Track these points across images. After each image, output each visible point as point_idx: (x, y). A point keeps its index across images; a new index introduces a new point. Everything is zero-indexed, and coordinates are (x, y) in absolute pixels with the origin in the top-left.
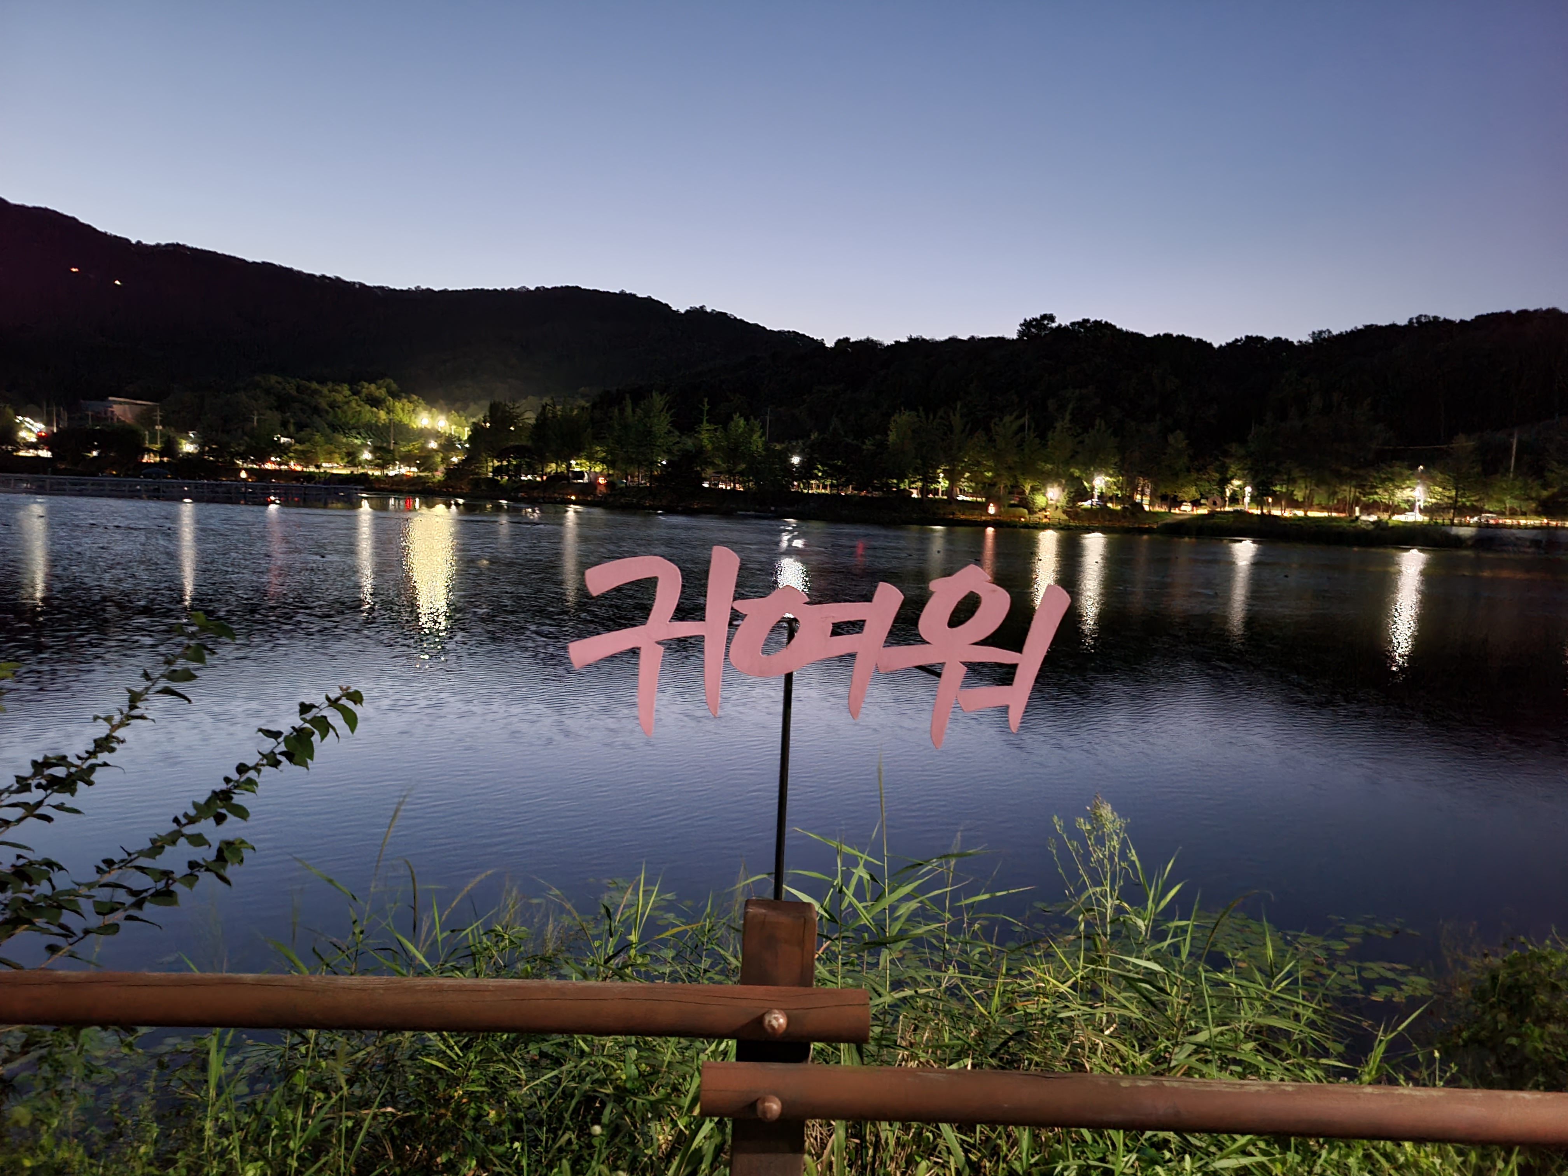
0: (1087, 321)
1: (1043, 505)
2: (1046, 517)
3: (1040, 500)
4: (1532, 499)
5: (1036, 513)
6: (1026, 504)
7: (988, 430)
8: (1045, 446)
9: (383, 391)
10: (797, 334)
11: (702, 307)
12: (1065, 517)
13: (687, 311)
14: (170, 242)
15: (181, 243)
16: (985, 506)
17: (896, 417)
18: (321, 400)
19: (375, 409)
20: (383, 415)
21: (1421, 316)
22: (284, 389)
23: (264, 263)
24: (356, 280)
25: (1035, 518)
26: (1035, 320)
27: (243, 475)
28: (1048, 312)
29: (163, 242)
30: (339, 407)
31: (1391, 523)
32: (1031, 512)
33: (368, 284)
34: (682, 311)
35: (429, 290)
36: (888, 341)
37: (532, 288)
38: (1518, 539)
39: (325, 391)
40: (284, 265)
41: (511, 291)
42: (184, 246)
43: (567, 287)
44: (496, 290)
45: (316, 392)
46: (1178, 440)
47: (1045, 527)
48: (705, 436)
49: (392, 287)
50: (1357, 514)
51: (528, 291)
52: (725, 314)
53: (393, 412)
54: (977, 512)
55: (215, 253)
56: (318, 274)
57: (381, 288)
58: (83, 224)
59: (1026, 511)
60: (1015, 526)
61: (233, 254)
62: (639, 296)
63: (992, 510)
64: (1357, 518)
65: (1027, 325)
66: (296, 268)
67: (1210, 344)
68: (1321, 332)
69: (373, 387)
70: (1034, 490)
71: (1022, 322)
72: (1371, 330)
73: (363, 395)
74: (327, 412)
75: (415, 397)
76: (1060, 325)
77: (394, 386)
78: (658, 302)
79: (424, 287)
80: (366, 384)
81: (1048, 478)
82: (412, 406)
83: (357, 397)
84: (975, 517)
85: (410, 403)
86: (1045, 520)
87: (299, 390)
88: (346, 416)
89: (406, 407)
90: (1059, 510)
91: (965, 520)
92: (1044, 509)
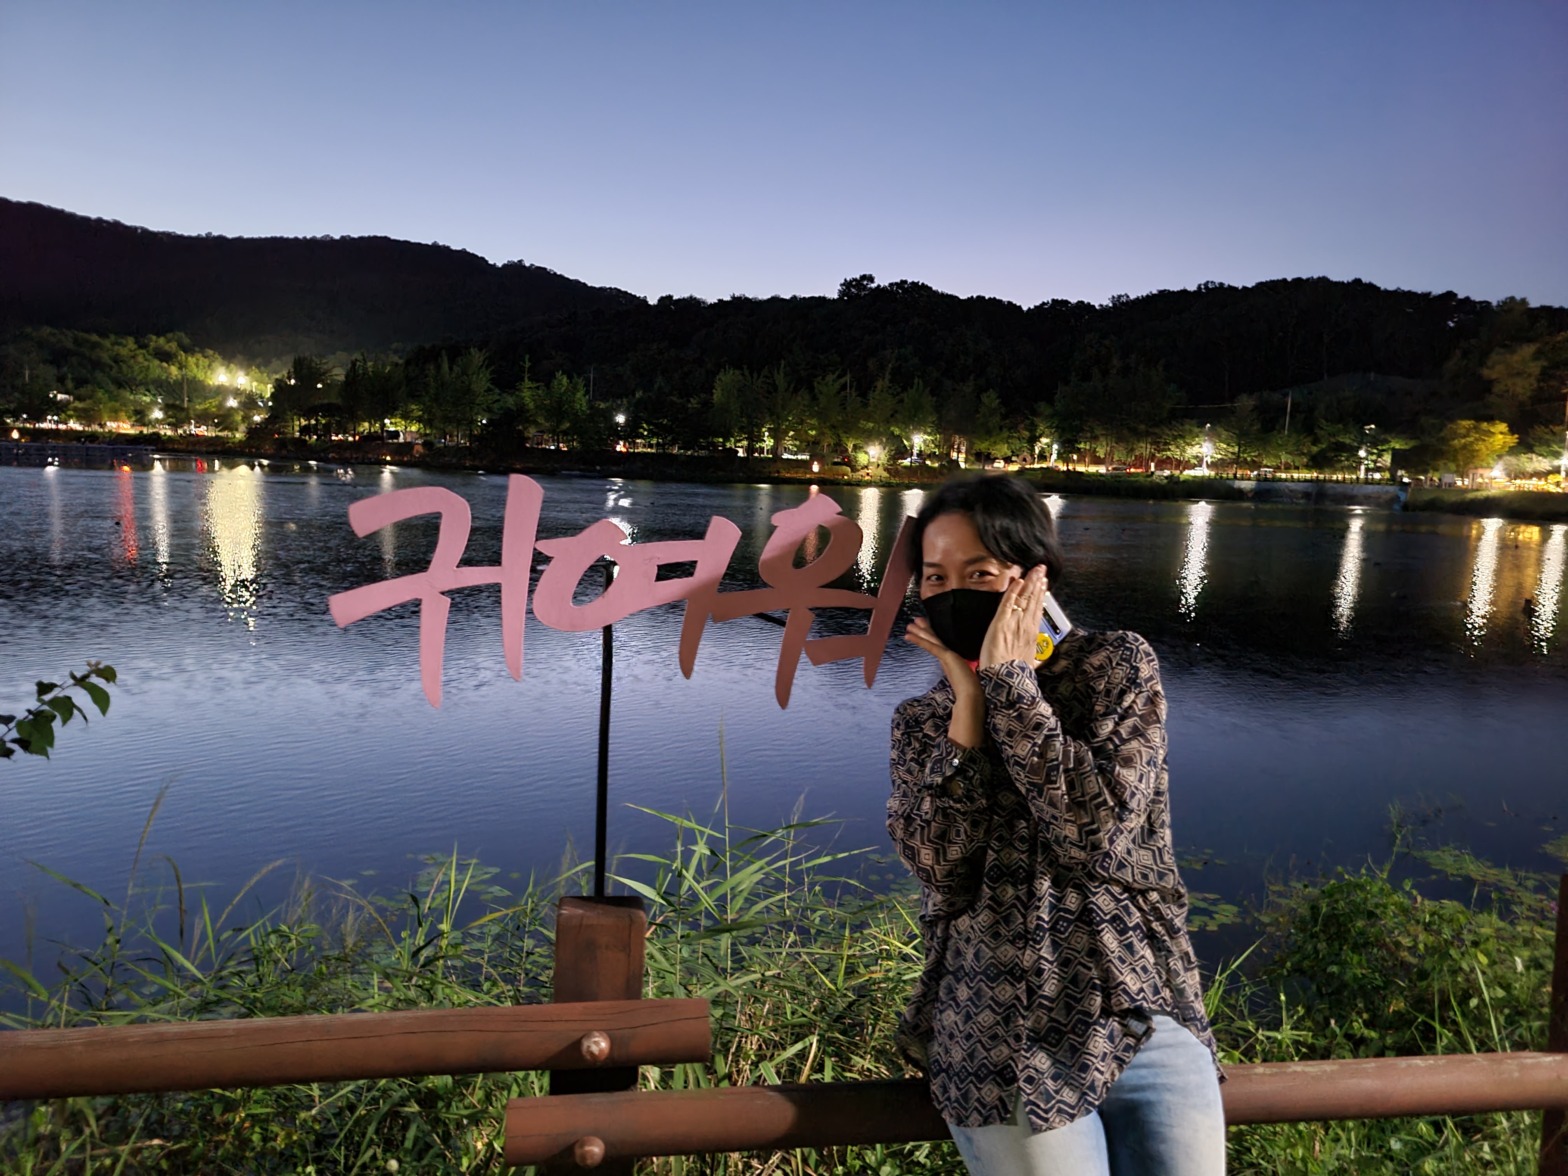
0: (905, 282)
1: (866, 463)
2: (868, 474)
3: (862, 458)
4: (1304, 454)
5: (858, 471)
6: (849, 462)
7: (811, 389)
8: (866, 405)
9: (174, 346)
10: (619, 290)
11: (520, 261)
12: (885, 474)
13: (504, 266)
16: (807, 465)
17: (721, 375)
18: (102, 354)
19: (165, 365)
20: (174, 370)
21: (1208, 282)
22: (59, 341)
23: (31, 204)
24: (137, 225)
25: (857, 476)
26: (855, 280)
27: (15, 435)
28: (868, 273)
30: (124, 362)
31: (1182, 478)
32: (854, 470)
33: (151, 229)
34: (500, 265)
35: (221, 237)
36: (711, 299)
37: (337, 237)
38: (1291, 491)
39: (107, 343)
40: (54, 207)
41: (313, 239)
43: (375, 237)
44: (296, 239)
45: (95, 346)
46: (991, 399)
47: (868, 484)
48: (526, 394)
49: (179, 233)
50: (1153, 469)
51: (333, 240)
52: (545, 269)
53: (186, 367)
54: (802, 470)
56: (93, 217)
57: (167, 234)
59: (849, 469)
60: (838, 484)
62: (453, 248)
63: (816, 468)
64: (1153, 473)
65: (847, 284)
67: (1020, 307)
68: (1120, 297)
69: (162, 340)
70: (856, 448)
71: (843, 281)
72: (1164, 295)
73: (151, 349)
74: (111, 367)
75: (211, 352)
76: (879, 286)
77: (186, 341)
78: (473, 255)
79: (215, 233)
80: (154, 338)
81: (869, 436)
82: (207, 361)
83: (144, 351)
84: (800, 476)
85: (205, 357)
86: (867, 478)
87: (76, 341)
88: (133, 372)
89: (201, 362)
90: (881, 468)
91: (790, 478)
92: (866, 467)
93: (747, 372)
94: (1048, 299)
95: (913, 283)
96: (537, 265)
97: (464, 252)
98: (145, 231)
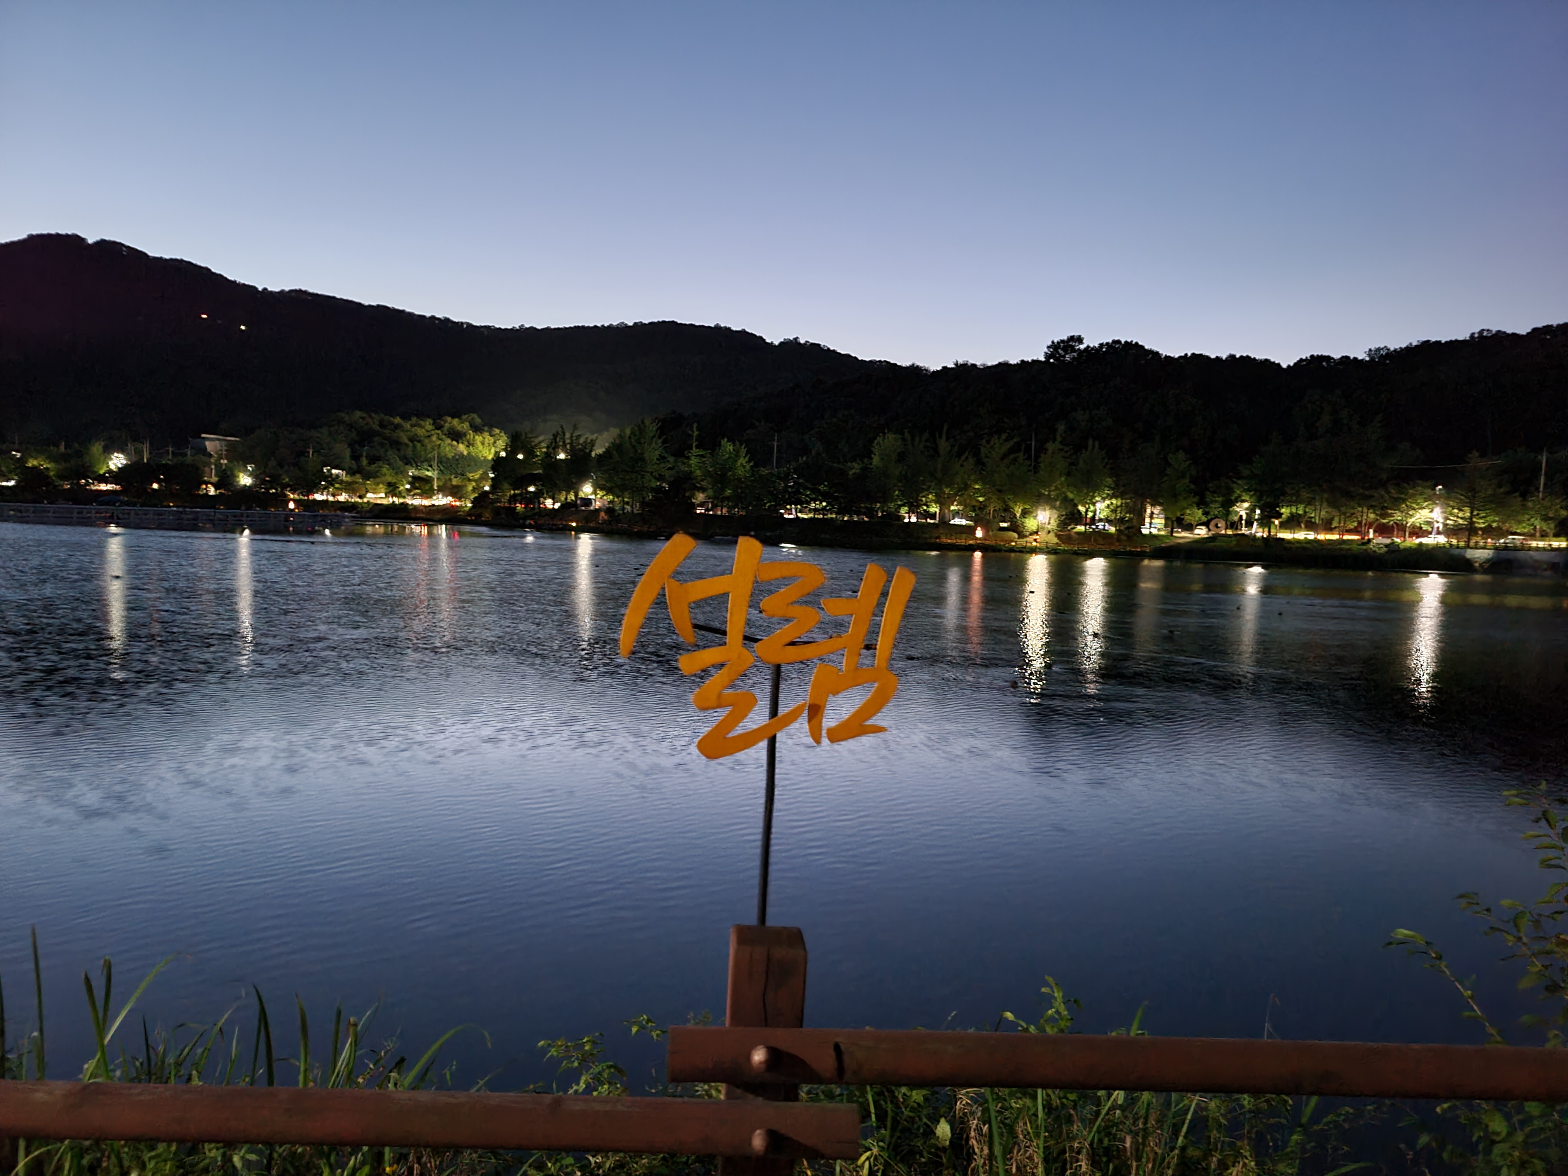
0: (1119, 342)
1: (1034, 528)
2: (1035, 540)
3: (1031, 524)
4: (1551, 519)
5: (1026, 536)
6: (1016, 527)
7: (977, 454)
8: (1036, 469)
9: (466, 425)
11: (796, 339)
12: (1056, 540)
13: (781, 343)
14: (293, 288)
15: (303, 289)
16: (971, 530)
17: (879, 439)
18: (402, 434)
19: (455, 443)
20: (462, 447)
21: (1483, 330)
22: (367, 424)
23: (378, 306)
24: (464, 321)
25: (1022, 542)
26: (1062, 341)
28: (1076, 334)
29: (287, 289)
30: (419, 441)
31: (1402, 546)
32: (1021, 535)
33: (475, 324)
34: (776, 343)
35: (532, 329)
36: (936, 367)
37: (631, 324)
38: (1536, 561)
39: (408, 426)
40: (397, 307)
41: (610, 327)
42: (305, 292)
43: (664, 322)
44: (596, 327)
45: (397, 427)
46: (1180, 461)
47: (1034, 551)
48: (694, 461)
49: (497, 326)
50: (1371, 536)
51: (627, 327)
52: (819, 345)
54: (964, 536)
55: (334, 298)
56: (428, 315)
57: (487, 328)
58: (214, 274)
59: (1016, 535)
60: (1000, 551)
61: (350, 299)
62: (734, 329)
63: (979, 533)
64: (1369, 540)
65: (1055, 347)
66: (408, 310)
67: (1279, 365)
68: (1379, 349)
69: (456, 422)
70: (1025, 513)
71: (1050, 343)
72: (1426, 345)
73: (445, 429)
74: (407, 445)
75: (497, 431)
76: (1088, 347)
77: (478, 421)
78: (752, 334)
79: (527, 326)
80: (449, 419)
81: (1038, 499)
82: (492, 440)
83: (439, 432)
84: (961, 542)
85: (491, 436)
86: (1034, 544)
87: (382, 425)
88: (425, 450)
89: (486, 440)
90: (1052, 534)
91: (949, 544)
92: (1036, 533)
93: (907, 436)
94: (1305, 355)
95: (1126, 342)
96: (811, 341)
97: (743, 332)
98: (470, 326)
